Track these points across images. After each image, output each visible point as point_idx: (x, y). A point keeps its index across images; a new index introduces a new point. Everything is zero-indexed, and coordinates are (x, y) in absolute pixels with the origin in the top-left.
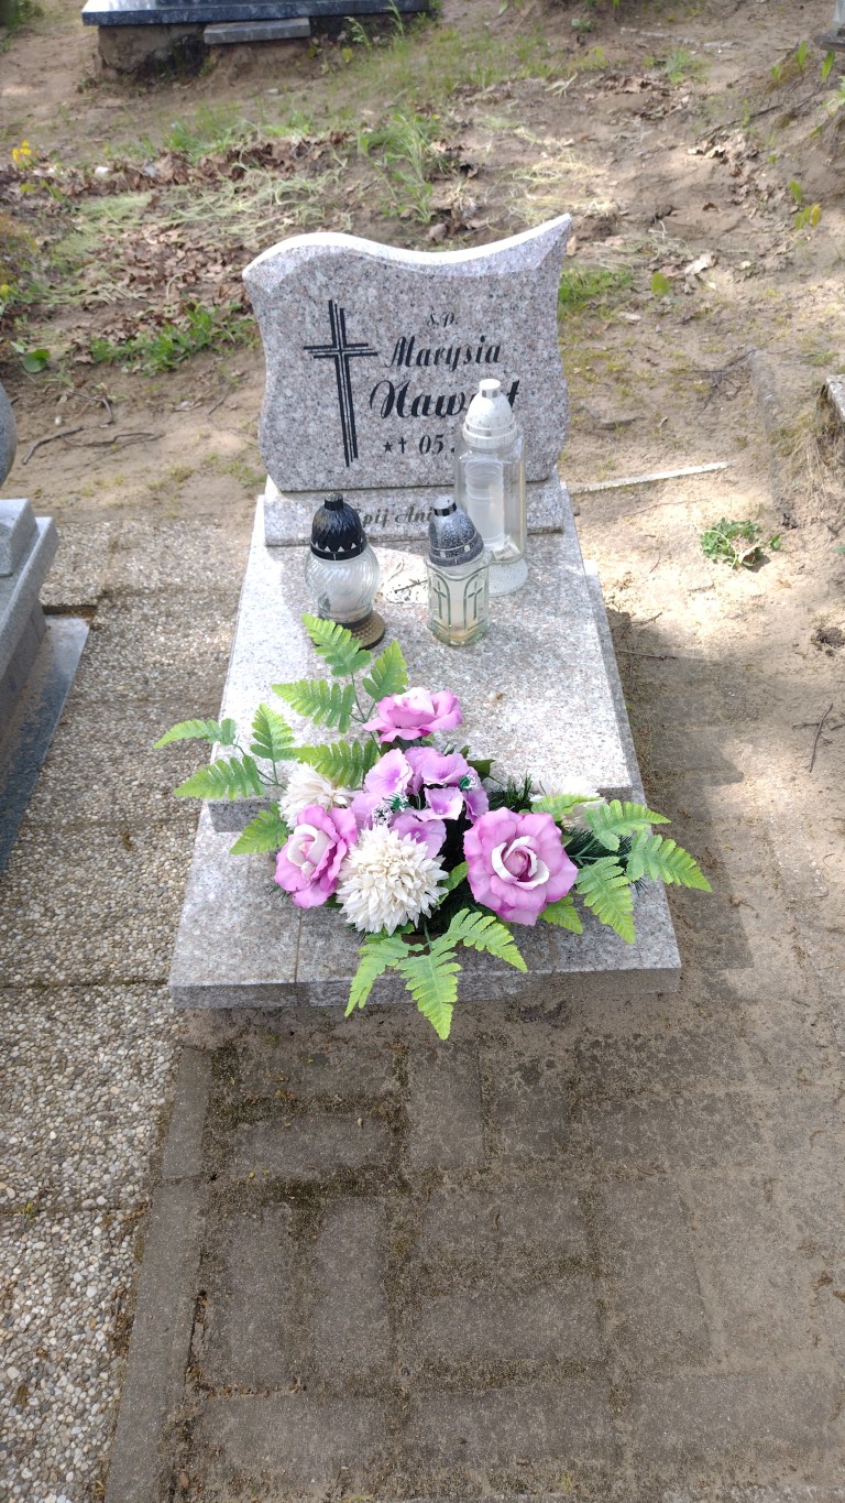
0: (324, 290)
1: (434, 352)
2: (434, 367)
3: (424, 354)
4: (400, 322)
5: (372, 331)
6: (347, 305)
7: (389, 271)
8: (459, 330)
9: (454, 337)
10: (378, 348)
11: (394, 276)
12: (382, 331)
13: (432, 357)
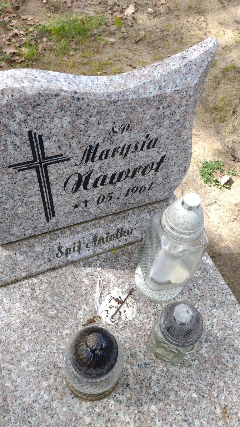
0: (23, 125)
1: (112, 150)
2: (112, 158)
3: (105, 153)
4: (89, 136)
5: (66, 145)
6: (45, 132)
7: (82, 102)
8: (132, 134)
9: (127, 138)
10: (70, 155)
11: (85, 105)
12: (74, 144)
13: (110, 153)
